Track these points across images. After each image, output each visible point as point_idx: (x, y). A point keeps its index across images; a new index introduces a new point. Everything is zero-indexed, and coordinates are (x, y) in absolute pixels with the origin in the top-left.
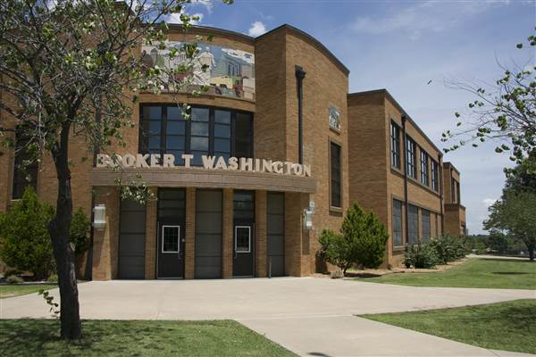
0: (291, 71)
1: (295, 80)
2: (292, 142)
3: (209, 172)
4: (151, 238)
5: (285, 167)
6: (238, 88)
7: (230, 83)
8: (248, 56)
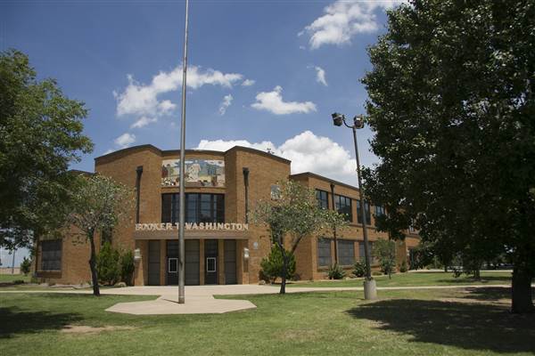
0: (240, 171)
1: (243, 176)
2: (241, 210)
3: (189, 231)
4: (163, 265)
5: (231, 226)
6: (214, 181)
7: (209, 179)
8: (220, 163)
